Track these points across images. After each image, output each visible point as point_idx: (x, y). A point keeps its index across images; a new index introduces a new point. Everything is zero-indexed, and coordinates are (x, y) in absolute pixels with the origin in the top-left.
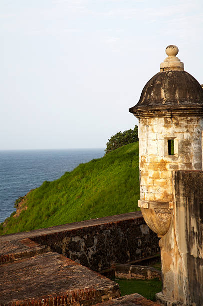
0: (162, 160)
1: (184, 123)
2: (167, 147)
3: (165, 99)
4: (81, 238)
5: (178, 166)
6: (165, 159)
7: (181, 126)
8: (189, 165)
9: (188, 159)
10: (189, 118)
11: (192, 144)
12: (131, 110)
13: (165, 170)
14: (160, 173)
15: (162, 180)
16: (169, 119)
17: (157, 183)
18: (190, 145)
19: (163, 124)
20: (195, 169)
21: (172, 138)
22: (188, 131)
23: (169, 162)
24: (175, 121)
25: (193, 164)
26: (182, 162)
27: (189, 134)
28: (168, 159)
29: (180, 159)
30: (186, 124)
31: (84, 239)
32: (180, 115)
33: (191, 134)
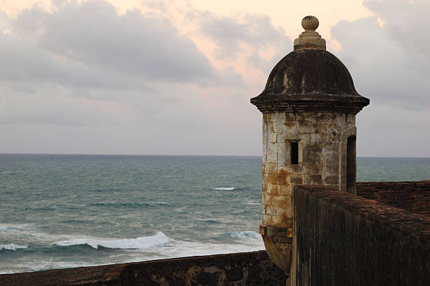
0: (282, 170)
1: (312, 120)
2: (289, 153)
3: (287, 87)
4: (221, 268)
5: (301, 179)
6: (285, 169)
7: (306, 125)
8: (317, 178)
9: (317, 170)
10: (320, 114)
11: (323, 150)
12: (253, 101)
13: (285, 184)
14: (279, 188)
15: (280, 198)
16: (291, 115)
17: (275, 201)
18: (320, 151)
19: (284, 121)
20: (326, 185)
21: (295, 140)
22: (317, 132)
23: (290, 174)
24: (299, 117)
25: (323, 178)
26: (308, 173)
27: (318, 136)
28: (289, 170)
29: (305, 170)
30: (314, 122)
31: (225, 270)
32: (306, 110)
33: (321, 137)
